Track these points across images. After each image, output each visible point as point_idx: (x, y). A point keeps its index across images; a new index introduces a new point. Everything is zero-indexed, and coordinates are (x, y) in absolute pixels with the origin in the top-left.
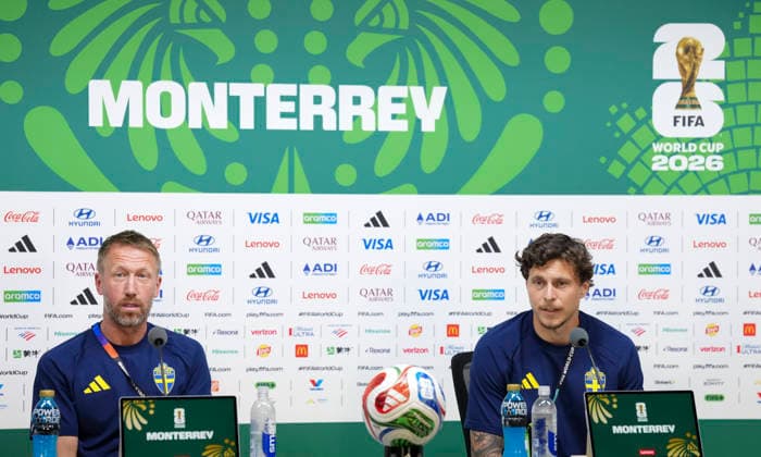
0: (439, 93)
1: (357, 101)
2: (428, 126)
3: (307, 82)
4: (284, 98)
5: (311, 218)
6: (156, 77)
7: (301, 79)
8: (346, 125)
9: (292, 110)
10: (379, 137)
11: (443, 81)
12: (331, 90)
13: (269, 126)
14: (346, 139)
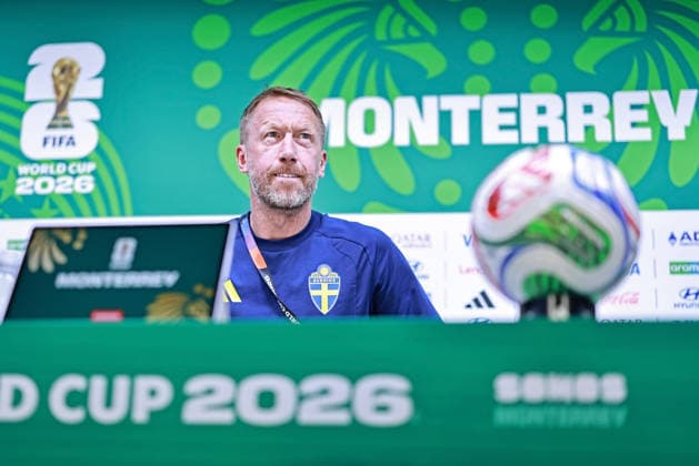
0: (688, 97)
1: (588, 109)
2: (676, 133)
3: (528, 91)
4: (502, 110)
6: (360, 93)
7: (522, 88)
8: (577, 136)
9: (513, 122)
10: (617, 148)
11: (692, 84)
12: (558, 99)
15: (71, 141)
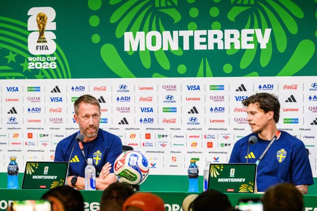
0: (268, 31)
1: (232, 36)
2: (263, 46)
3: (211, 29)
4: (201, 36)
5: (213, 88)
6: (150, 30)
7: (208, 27)
8: (228, 47)
9: (205, 41)
10: (242, 52)
11: (270, 26)
12: (221, 32)
13: (195, 49)
14: (228, 53)
15: (47, 48)
